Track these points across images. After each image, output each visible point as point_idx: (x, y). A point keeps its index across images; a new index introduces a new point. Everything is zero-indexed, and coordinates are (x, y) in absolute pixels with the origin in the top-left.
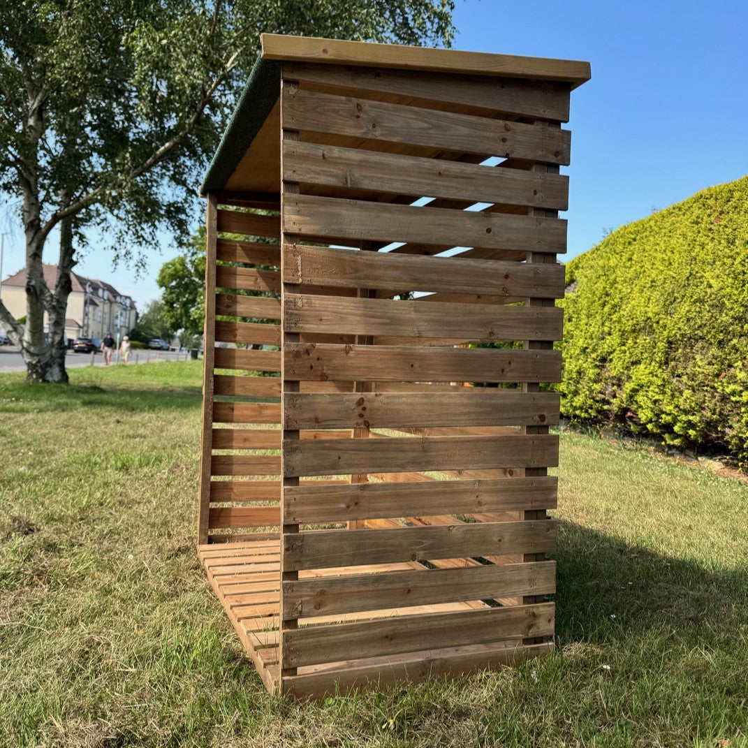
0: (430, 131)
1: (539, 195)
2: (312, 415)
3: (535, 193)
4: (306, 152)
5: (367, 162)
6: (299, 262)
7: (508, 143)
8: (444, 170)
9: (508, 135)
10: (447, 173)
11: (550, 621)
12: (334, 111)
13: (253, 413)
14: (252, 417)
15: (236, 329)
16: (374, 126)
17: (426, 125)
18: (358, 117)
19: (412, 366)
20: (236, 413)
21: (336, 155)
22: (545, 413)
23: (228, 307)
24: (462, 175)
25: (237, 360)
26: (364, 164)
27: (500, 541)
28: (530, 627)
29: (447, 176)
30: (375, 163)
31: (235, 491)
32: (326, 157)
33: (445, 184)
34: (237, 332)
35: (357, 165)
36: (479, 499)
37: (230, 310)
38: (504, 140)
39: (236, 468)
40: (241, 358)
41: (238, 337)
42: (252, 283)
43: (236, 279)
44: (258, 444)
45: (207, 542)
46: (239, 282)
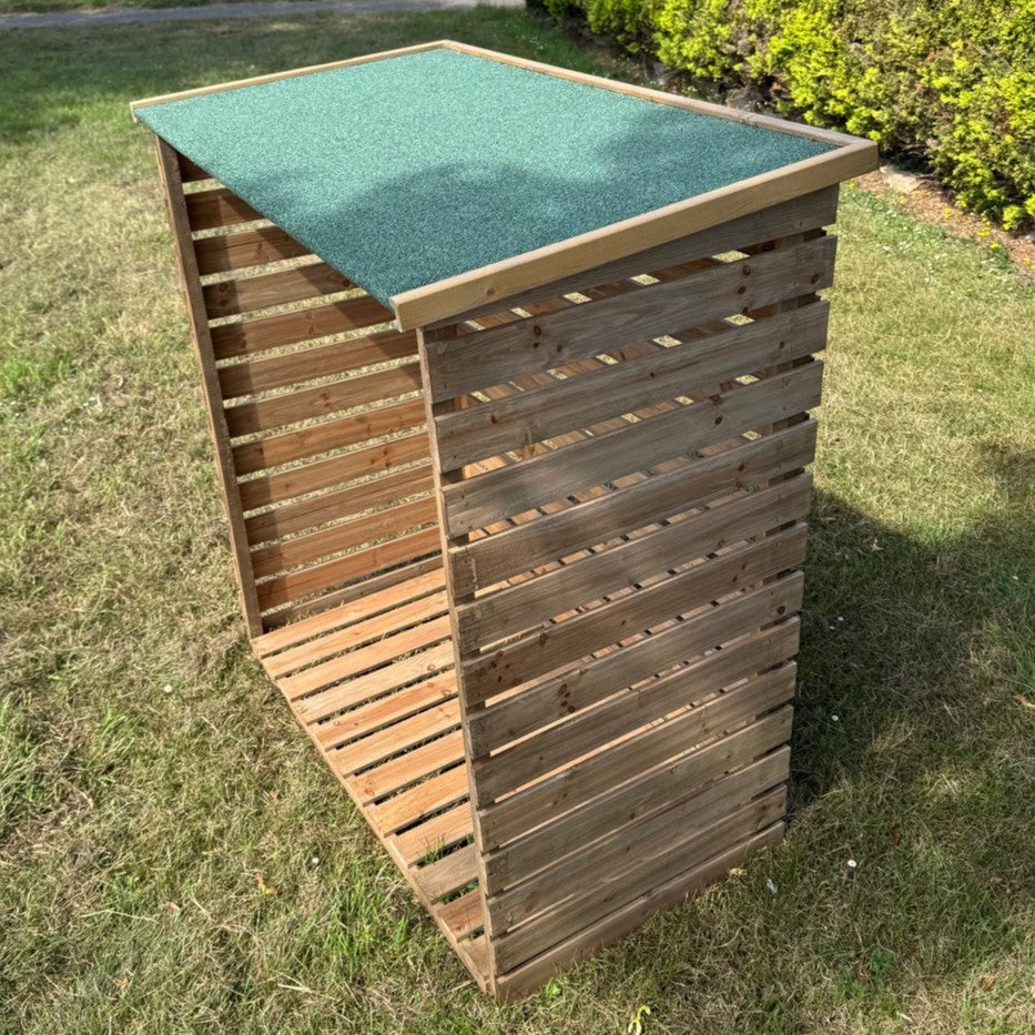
0: (640, 322)
1: (787, 346)
2: (505, 730)
3: (782, 345)
4: (468, 424)
5: (554, 401)
6: (473, 567)
7: (746, 294)
8: (659, 368)
9: (747, 281)
10: (661, 370)
11: (780, 805)
12: (501, 352)
13: (293, 447)
14: (292, 452)
15: (243, 334)
16: (559, 349)
18: (536, 345)
19: (624, 623)
20: (267, 454)
21: (509, 411)
22: (785, 604)
23: (224, 302)
24: (683, 364)
25: (254, 380)
26: (549, 406)
27: (729, 757)
28: (760, 820)
29: (662, 374)
30: (565, 398)
31: (286, 556)
32: (497, 418)
33: (660, 385)
34: (246, 338)
35: (540, 412)
36: (706, 727)
37: (227, 307)
38: (741, 290)
39: (280, 527)
40: (260, 373)
41: (249, 346)
42: (253, 254)
43: (227, 256)
44: (308, 487)
45: (262, 630)
46: (233, 259)
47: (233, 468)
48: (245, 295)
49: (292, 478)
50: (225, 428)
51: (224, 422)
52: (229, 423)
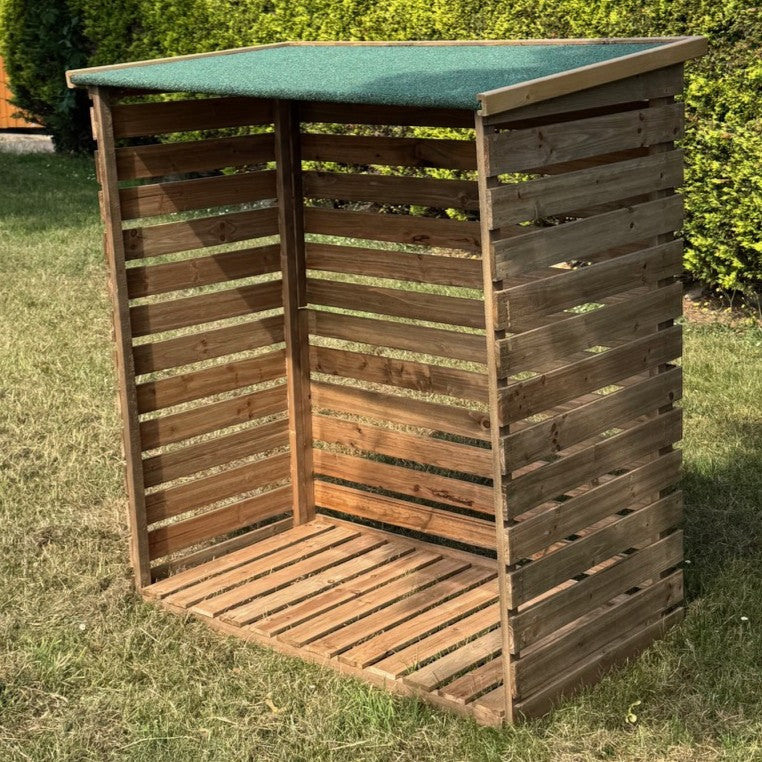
3: (662, 176)
5: (549, 189)
6: (508, 307)
7: (642, 133)
8: (600, 176)
9: (642, 125)
10: (602, 179)
11: (680, 587)
12: (525, 147)
13: (179, 390)
15: (146, 278)
16: (551, 151)
17: (585, 137)
18: (540, 146)
20: (159, 395)
21: (527, 192)
23: (134, 247)
24: (613, 177)
25: (152, 321)
26: (546, 191)
27: (647, 525)
28: (668, 598)
30: (554, 187)
31: (168, 503)
32: (521, 195)
34: (148, 281)
35: (542, 195)
36: (633, 491)
37: (136, 251)
38: (639, 130)
39: (166, 471)
40: (156, 316)
41: (150, 288)
42: (157, 205)
43: (138, 205)
44: (188, 432)
45: (150, 581)
46: (142, 208)
47: (135, 403)
48: (149, 242)
49: (177, 421)
50: (132, 364)
51: (131, 357)
52: (135, 359)
